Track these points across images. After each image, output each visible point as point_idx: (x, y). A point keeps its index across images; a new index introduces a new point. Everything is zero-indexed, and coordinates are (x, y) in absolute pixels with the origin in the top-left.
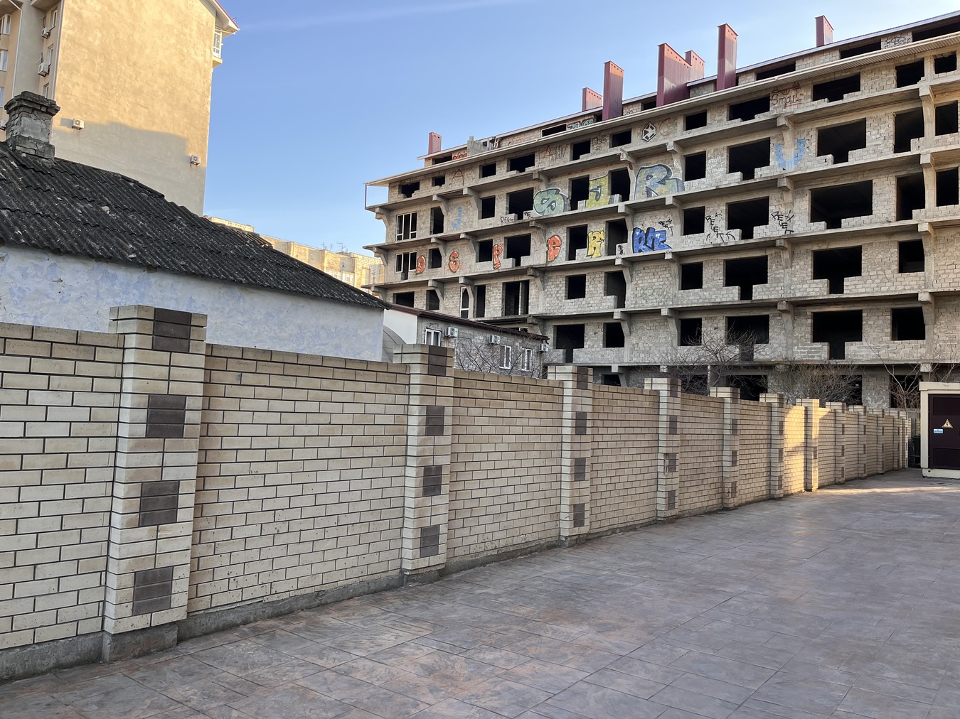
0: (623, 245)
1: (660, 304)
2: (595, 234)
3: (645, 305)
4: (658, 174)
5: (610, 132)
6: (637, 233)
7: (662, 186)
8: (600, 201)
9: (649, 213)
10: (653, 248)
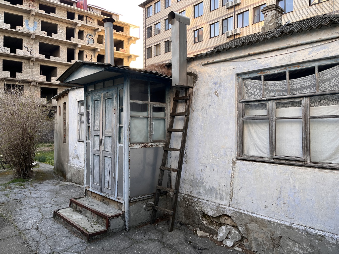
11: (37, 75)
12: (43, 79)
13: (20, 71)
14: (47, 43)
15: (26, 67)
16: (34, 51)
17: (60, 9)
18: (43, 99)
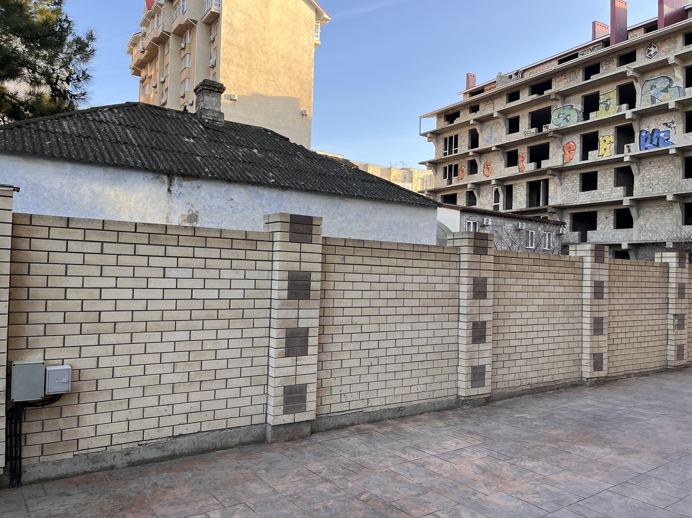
0: (631, 145)
1: (666, 191)
2: (605, 138)
3: (652, 192)
4: (661, 84)
5: (617, 54)
6: (643, 134)
7: (665, 93)
8: (609, 111)
9: (654, 117)
10: (658, 146)
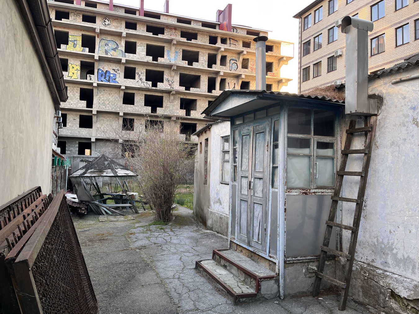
0: (92, 76)
1: (113, 109)
2: (74, 66)
3: (105, 108)
4: (112, 45)
5: (83, 13)
6: (100, 72)
7: (114, 52)
8: (76, 48)
9: (107, 63)
10: (109, 81)
11: (177, 109)
12: (182, 113)
13: (161, 106)
14: (188, 73)
15: (166, 102)
16: (175, 83)
17: (202, 34)
18: (182, 135)
